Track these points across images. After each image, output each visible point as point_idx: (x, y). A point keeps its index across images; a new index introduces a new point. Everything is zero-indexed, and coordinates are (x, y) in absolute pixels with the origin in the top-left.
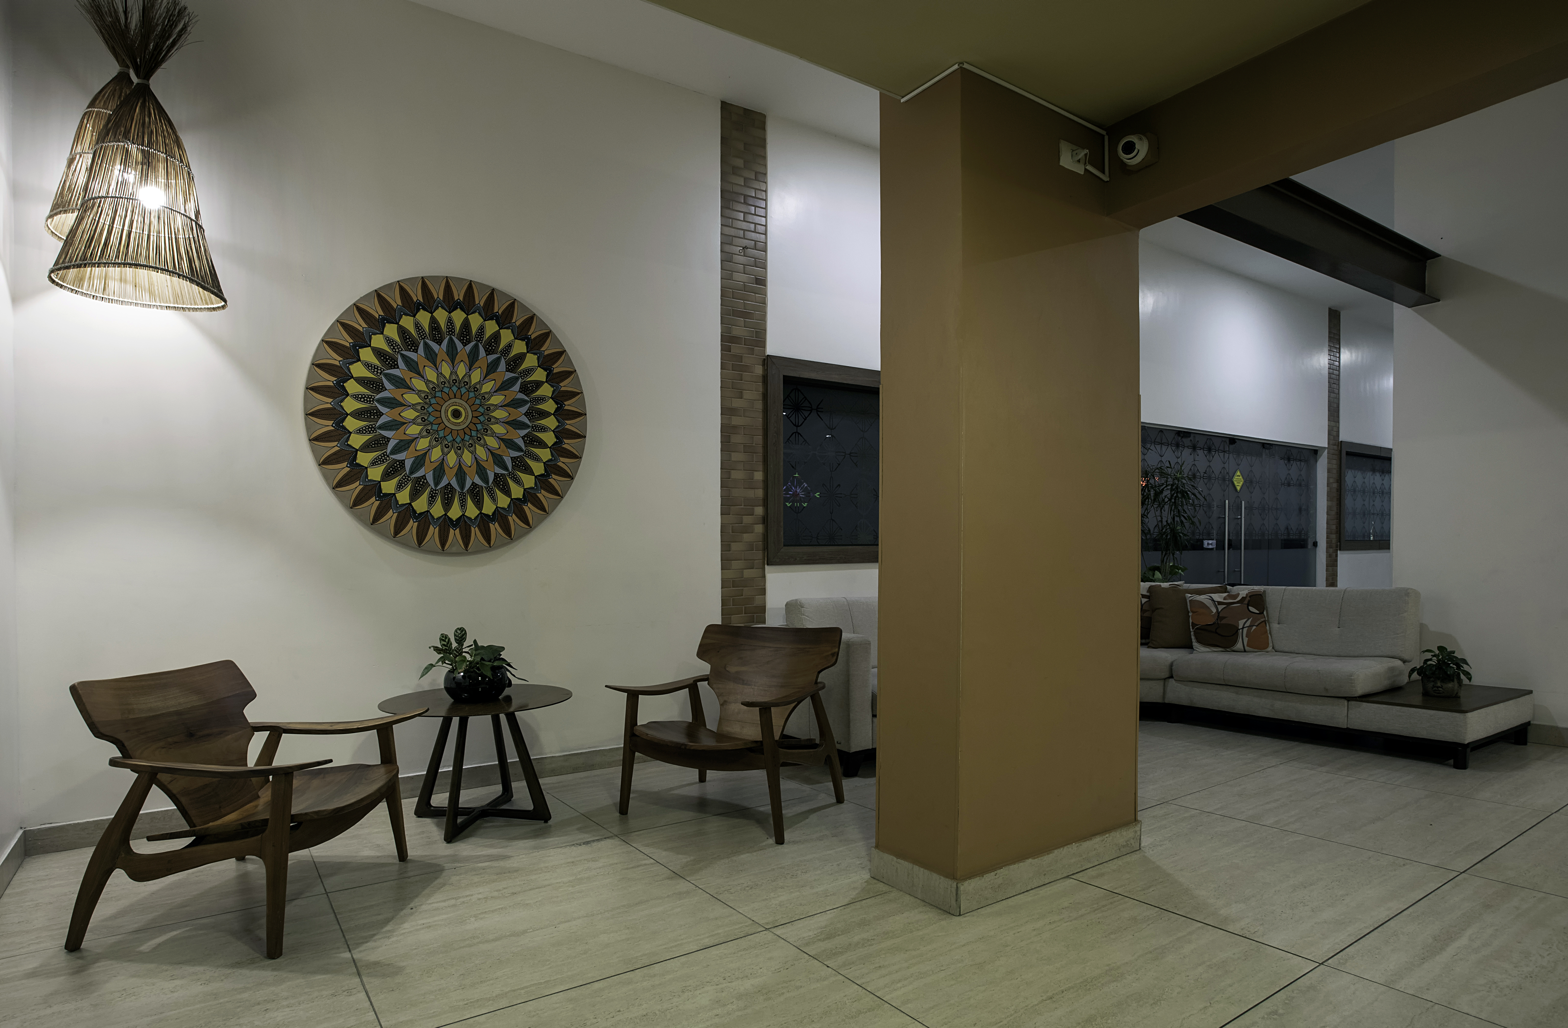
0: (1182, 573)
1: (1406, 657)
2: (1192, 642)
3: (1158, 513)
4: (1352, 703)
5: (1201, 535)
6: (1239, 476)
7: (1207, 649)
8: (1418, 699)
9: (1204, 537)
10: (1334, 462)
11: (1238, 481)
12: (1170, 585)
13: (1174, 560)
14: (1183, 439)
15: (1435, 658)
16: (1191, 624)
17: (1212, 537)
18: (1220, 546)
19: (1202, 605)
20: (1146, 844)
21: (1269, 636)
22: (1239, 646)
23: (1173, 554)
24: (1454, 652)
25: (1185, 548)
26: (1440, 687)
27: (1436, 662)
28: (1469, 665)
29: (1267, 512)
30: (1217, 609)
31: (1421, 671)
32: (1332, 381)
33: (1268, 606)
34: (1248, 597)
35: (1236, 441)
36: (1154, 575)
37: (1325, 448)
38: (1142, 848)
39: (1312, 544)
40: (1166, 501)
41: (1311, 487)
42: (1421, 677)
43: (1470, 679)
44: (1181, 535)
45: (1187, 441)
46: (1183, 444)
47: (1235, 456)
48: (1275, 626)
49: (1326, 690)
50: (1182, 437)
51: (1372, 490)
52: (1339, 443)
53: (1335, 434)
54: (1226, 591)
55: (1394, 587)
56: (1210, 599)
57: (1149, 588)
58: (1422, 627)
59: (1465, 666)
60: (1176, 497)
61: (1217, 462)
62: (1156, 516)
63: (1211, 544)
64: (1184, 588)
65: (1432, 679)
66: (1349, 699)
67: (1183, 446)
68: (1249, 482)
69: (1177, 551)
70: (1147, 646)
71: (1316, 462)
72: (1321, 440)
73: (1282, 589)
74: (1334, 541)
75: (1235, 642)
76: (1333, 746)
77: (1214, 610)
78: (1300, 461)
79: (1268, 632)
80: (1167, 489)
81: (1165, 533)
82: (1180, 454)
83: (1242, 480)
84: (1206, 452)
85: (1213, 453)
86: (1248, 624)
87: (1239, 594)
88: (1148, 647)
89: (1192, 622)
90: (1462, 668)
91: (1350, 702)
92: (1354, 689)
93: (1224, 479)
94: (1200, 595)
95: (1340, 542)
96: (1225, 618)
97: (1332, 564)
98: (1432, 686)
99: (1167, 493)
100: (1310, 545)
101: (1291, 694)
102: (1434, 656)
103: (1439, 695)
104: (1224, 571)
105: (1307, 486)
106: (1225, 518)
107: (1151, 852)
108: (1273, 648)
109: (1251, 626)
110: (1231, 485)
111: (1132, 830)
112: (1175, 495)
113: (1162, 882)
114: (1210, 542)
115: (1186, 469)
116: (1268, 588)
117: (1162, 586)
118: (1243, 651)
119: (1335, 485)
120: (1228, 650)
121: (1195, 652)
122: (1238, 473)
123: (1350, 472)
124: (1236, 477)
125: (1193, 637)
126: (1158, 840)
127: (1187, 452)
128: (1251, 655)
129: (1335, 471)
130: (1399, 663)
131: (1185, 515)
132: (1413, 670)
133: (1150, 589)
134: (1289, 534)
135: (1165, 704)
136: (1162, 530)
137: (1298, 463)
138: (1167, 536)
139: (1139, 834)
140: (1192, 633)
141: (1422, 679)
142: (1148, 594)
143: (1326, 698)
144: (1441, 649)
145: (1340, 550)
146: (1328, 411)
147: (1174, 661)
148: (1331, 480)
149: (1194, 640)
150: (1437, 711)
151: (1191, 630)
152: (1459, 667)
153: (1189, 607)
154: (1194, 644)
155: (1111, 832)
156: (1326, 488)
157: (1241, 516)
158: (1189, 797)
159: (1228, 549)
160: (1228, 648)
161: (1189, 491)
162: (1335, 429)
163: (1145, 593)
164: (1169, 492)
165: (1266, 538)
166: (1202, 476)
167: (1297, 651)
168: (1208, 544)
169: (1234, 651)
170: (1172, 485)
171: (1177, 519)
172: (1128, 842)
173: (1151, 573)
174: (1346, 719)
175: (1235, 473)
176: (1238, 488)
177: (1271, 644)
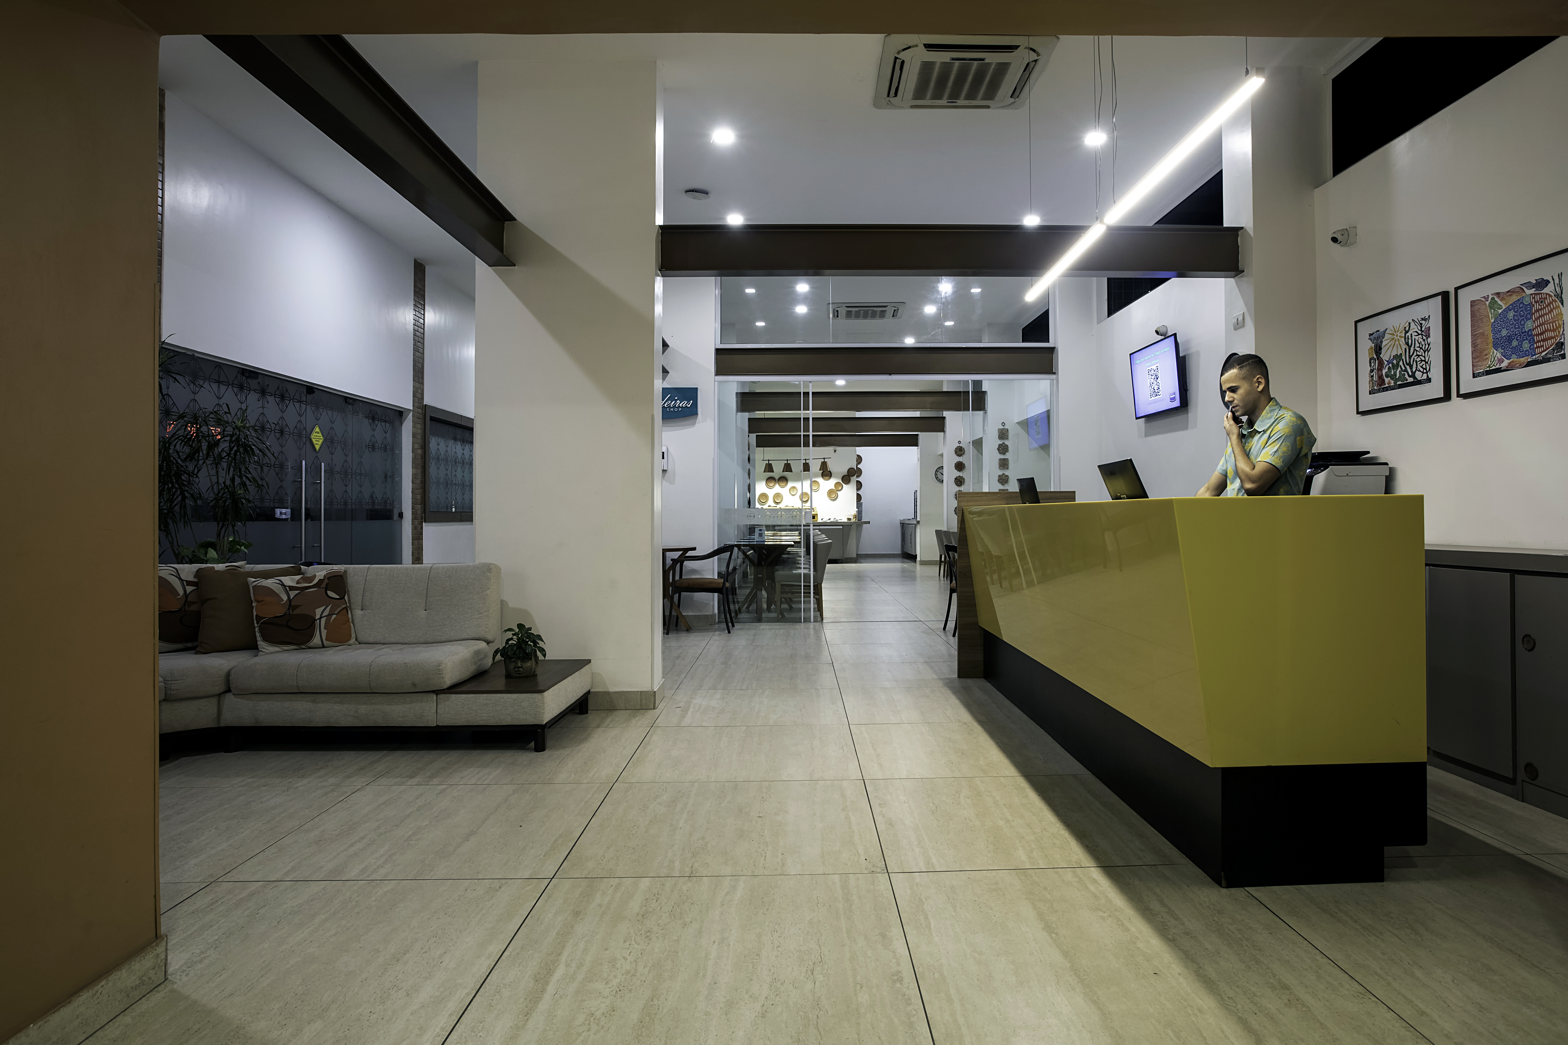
0: (246, 550)
1: (490, 637)
2: (257, 641)
3: (213, 472)
4: (442, 696)
5: (272, 502)
6: (318, 433)
7: (277, 649)
8: (501, 683)
9: (276, 505)
10: (419, 426)
11: (317, 438)
12: (226, 567)
13: (234, 533)
14: (248, 380)
15: (515, 637)
16: (255, 618)
17: (286, 505)
18: (295, 515)
19: (269, 591)
20: (177, 967)
21: (352, 625)
22: (316, 640)
23: (233, 526)
24: (530, 629)
25: (250, 518)
26: (520, 667)
27: (516, 640)
28: (543, 641)
29: (350, 477)
30: (289, 596)
31: (504, 652)
32: (417, 338)
33: (349, 589)
34: (326, 579)
35: (315, 390)
36: (206, 553)
37: (410, 410)
38: (169, 977)
39: (398, 514)
40: (223, 456)
41: (397, 452)
42: (503, 659)
43: (545, 656)
44: (244, 501)
45: (253, 383)
46: (248, 386)
47: (313, 408)
48: (358, 613)
49: (414, 685)
50: (248, 377)
51: (453, 459)
52: (423, 406)
53: (419, 396)
54: (299, 572)
55: (478, 562)
56: (279, 584)
57: (197, 571)
58: (503, 603)
59: (540, 642)
60: (236, 452)
61: (292, 414)
62: (209, 475)
63: (285, 514)
64: (246, 570)
65: (513, 659)
66: (437, 692)
67: (249, 389)
68: (329, 441)
69: (238, 522)
70: (194, 651)
71: (402, 424)
72: (406, 402)
73: (365, 568)
74: (419, 512)
75: (311, 636)
76: (423, 749)
77: (285, 598)
78: (385, 421)
79: (351, 621)
80: (225, 441)
81: (222, 497)
82: (244, 398)
83: (322, 438)
84: (278, 400)
85: (287, 402)
86: (326, 613)
87: (316, 575)
88: (196, 653)
89: (256, 615)
90: (538, 645)
91: (438, 696)
92: (442, 680)
93: (300, 435)
94: (267, 579)
95: (425, 513)
96: (298, 606)
97: (418, 537)
98: (513, 667)
99: (224, 445)
100: (396, 516)
101: (377, 695)
102: (514, 635)
103: (519, 675)
104: (301, 547)
105: (392, 449)
106: (301, 482)
107: (184, 979)
108: (356, 640)
109: (330, 615)
110: (308, 443)
111: (151, 956)
112: (235, 448)
113: (199, 1029)
114: (284, 512)
115: (252, 419)
116: (350, 568)
117: (216, 569)
118: (321, 646)
119: (420, 452)
120: (303, 647)
121: (260, 653)
122: (317, 429)
123: (433, 438)
124: (315, 434)
125: (258, 634)
126: (198, 951)
127: (253, 397)
128: (331, 651)
129: (419, 437)
130: (482, 645)
131: (249, 476)
132: (496, 652)
133: (199, 573)
134: (374, 503)
135: (220, 728)
136: (218, 494)
137: (383, 424)
138: (225, 502)
139: (163, 957)
140: (257, 629)
141: (505, 660)
142: (196, 580)
143: (414, 694)
144: (520, 626)
145: (425, 522)
146: (413, 370)
147: (231, 669)
148: (416, 446)
149: (259, 638)
150: (519, 694)
151: (256, 625)
152: (535, 643)
153: (252, 595)
154: (258, 643)
155: (111, 974)
156: (411, 454)
157: (321, 480)
158: (248, 863)
159: (306, 520)
160: (303, 644)
161: (254, 445)
162: (420, 391)
163: (191, 578)
164: (227, 444)
165: (350, 507)
166: (273, 429)
167: (382, 641)
168: (281, 513)
169: (310, 648)
170: (232, 436)
171: (237, 481)
172: (144, 978)
173: (202, 551)
174: (435, 715)
175: (313, 429)
176: (317, 447)
177: (353, 635)
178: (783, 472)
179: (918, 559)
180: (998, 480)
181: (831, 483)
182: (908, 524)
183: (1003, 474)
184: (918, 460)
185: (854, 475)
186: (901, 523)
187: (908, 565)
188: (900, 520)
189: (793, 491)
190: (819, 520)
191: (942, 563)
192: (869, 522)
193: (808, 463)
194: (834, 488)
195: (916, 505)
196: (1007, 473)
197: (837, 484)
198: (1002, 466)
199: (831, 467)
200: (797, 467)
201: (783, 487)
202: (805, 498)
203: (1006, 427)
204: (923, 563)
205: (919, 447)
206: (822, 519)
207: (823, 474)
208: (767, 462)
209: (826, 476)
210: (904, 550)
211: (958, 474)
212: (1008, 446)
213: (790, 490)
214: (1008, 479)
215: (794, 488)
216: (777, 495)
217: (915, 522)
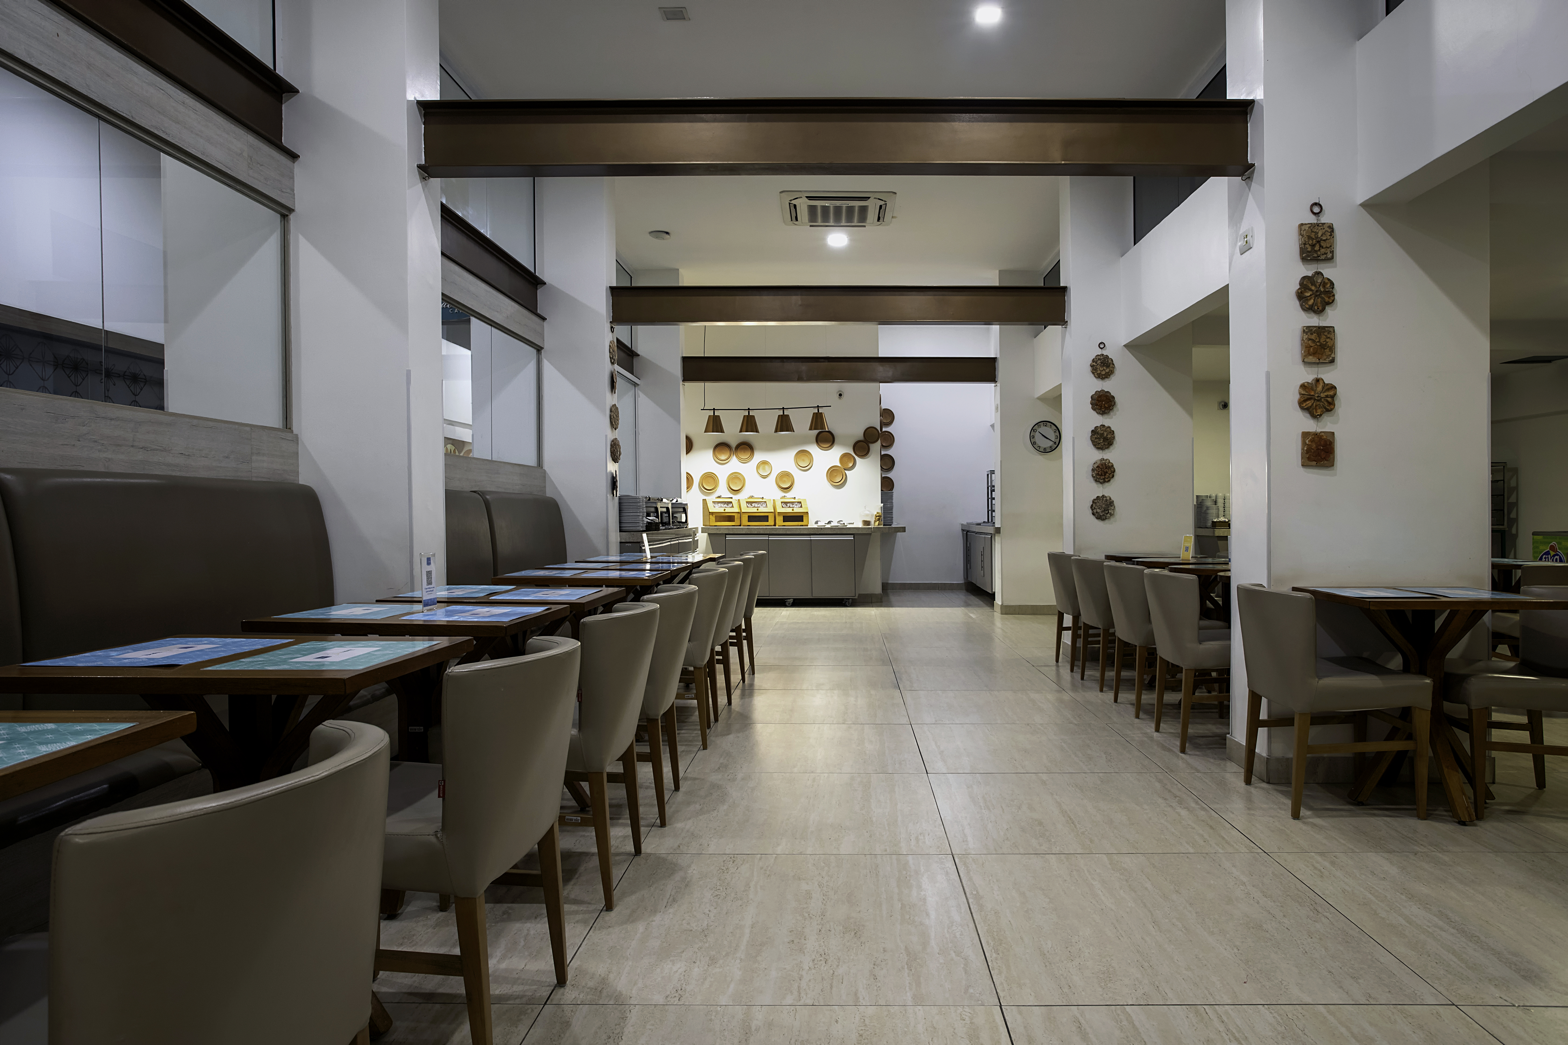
178: (741, 431)
179: (998, 601)
180: (1301, 403)
181: (831, 457)
182: (977, 533)
183: (1318, 380)
184: (997, 408)
185: (877, 441)
186: (963, 530)
187: (975, 614)
188: (962, 525)
189: (764, 469)
190: (812, 525)
191: (1064, 633)
192: (903, 529)
193: (788, 416)
194: (840, 465)
195: (990, 499)
196: (1329, 376)
197: (844, 457)
198: (1314, 354)
199: (831, 423)
200: (767, 422)
201: (744, 462)
202: (785, 482)
203: (1324, 219)
204: (1008, 610)
205: (998, 384)
206: (817, 523)
207: (819, 437)
208: (711, 413)
209: (825, 441)
210: (969, 579)
211: (1097, 420)
212: (1332, 284)
213: (758, 467)
214: (1333, 397)
215: (764, 463)
216: (735, 477)
217: (991, 530)
